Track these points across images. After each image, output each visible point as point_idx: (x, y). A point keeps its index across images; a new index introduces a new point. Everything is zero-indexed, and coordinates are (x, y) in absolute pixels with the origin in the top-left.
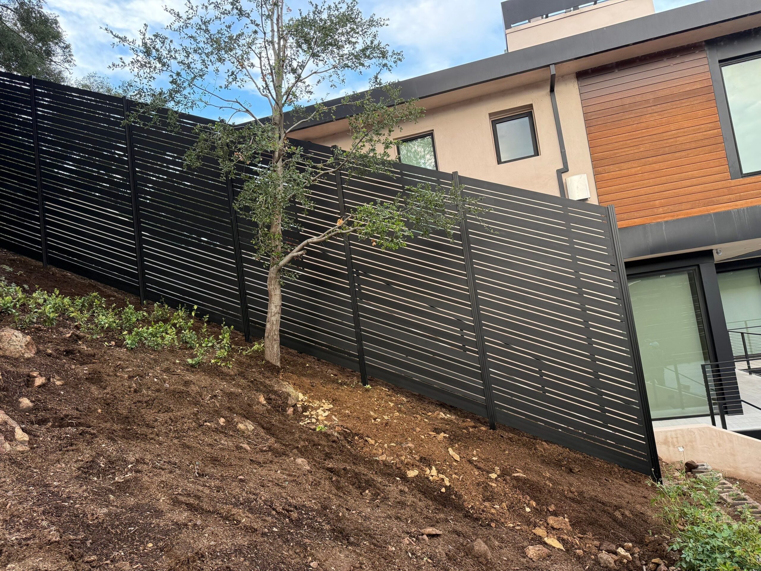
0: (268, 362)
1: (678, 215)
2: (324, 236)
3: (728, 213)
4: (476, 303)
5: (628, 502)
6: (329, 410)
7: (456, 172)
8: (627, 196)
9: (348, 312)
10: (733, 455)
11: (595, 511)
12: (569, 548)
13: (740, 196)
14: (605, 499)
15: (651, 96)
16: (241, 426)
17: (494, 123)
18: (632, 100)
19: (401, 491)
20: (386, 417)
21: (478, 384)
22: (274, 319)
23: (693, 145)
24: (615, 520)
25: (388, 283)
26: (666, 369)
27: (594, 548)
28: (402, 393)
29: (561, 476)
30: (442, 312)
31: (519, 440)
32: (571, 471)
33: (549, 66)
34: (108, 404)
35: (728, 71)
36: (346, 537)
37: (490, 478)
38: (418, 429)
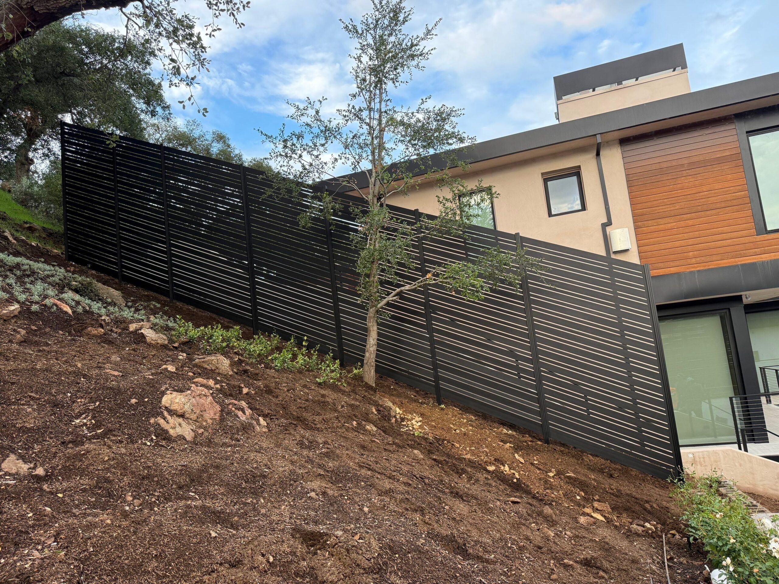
0: (366, 383)
1: (709, 266)
2: (415, 285)
3: (753, 266)
4: (534, 339)
5: (657, 500)
6: (420, 421)
7: (518, 234)
8: (663, 248)
9: (426, 345)
10: (753, 474)
11: (629, 502)
12: (609, 521)
13: (764, 250)
14: (638, 496)
15: (686, 161)
16: (368, 427)
17: (546, 181)
18: (669, 164)
19: (486, 478)
20: (463, 430)
21: (535, 406)
22: (371, 349)
23: (723, 205)
24: (645, 509)
25: (453, 320)
26: (703, 402)
27: (627, 523)
28: (472, 413)
29: (604, 479)
30: (497, 344)
31: (569, 452)
32: (611, 476)
33: (595, 135)
34: (284, 408)
35: (756, 141)
36: (461, 497)
37: (549, 476)
38: (489, 439)
